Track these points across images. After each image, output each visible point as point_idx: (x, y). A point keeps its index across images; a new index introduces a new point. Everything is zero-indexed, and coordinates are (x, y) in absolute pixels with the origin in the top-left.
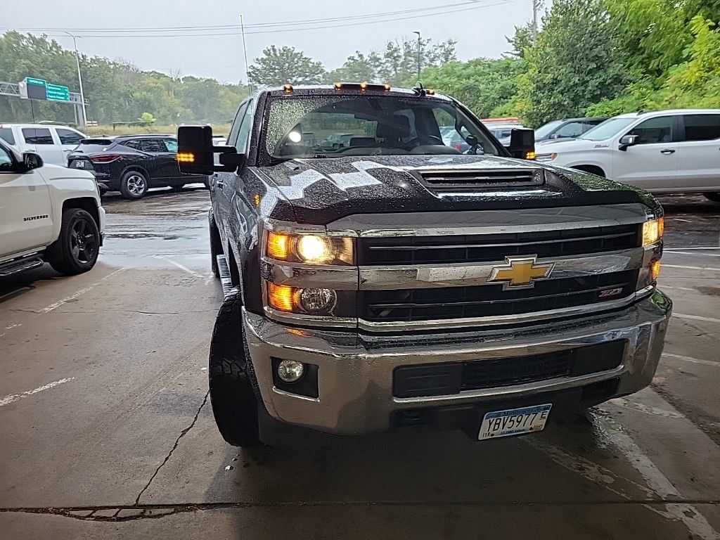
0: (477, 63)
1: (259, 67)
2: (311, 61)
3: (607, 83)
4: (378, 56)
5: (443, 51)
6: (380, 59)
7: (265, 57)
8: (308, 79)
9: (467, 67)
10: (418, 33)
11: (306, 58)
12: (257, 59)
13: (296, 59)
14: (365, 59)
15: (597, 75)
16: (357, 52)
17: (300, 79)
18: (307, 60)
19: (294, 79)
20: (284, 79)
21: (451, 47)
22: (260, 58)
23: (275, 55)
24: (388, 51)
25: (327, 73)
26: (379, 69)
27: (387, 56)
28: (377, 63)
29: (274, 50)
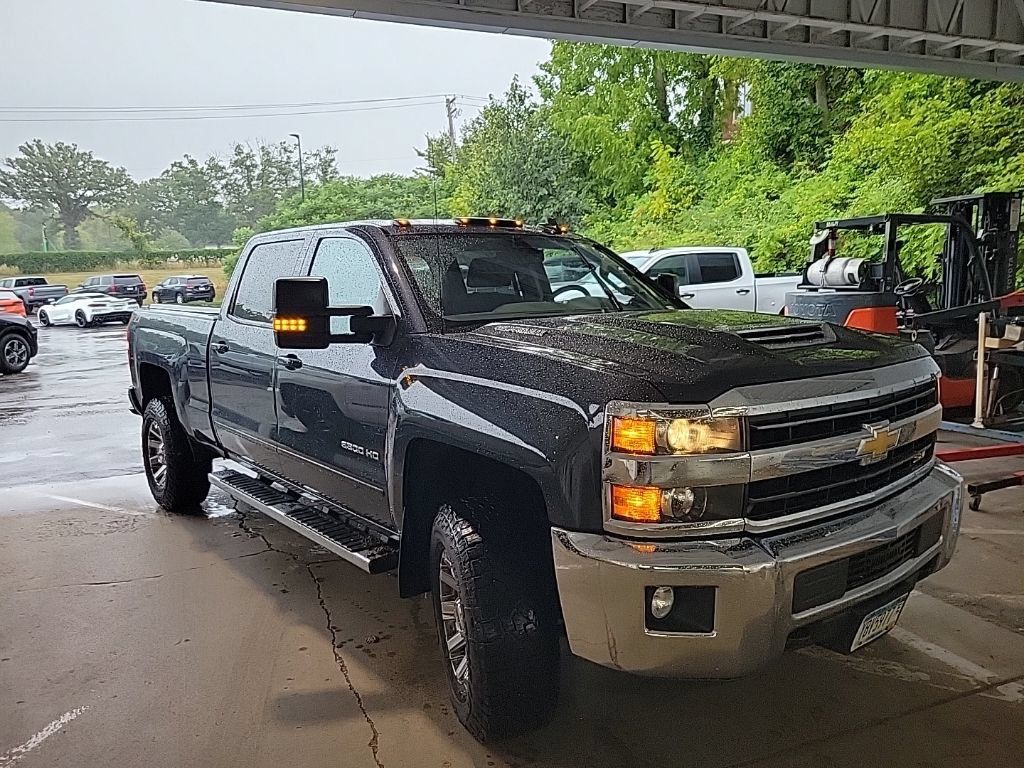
0: (384, 180)
1: (14, 172)
2: (107, 165)
3: (563, 213)
4: (220, 164)
5: (318, 161)
6: (224, 168)
7: (23, 156)
8: (103, 193)
9: (371, 184)
10: (297, 136)
11: (98, 162)
12: (9, 160)
13: (81, 163)
14: (199, 167)
15: (549, 203)
16: (186, 156)
17: (89, 193)
18: (100, 166)
19: (80, 192)
20: (62, 192)
21: (329, 157)
22: (13, 159)
23: (43, 155)
24: (236, 158)
25: (136, 185)
26: (223, 182)
27: (236, 164)
28: (220, 174)
29: (40, 147)
